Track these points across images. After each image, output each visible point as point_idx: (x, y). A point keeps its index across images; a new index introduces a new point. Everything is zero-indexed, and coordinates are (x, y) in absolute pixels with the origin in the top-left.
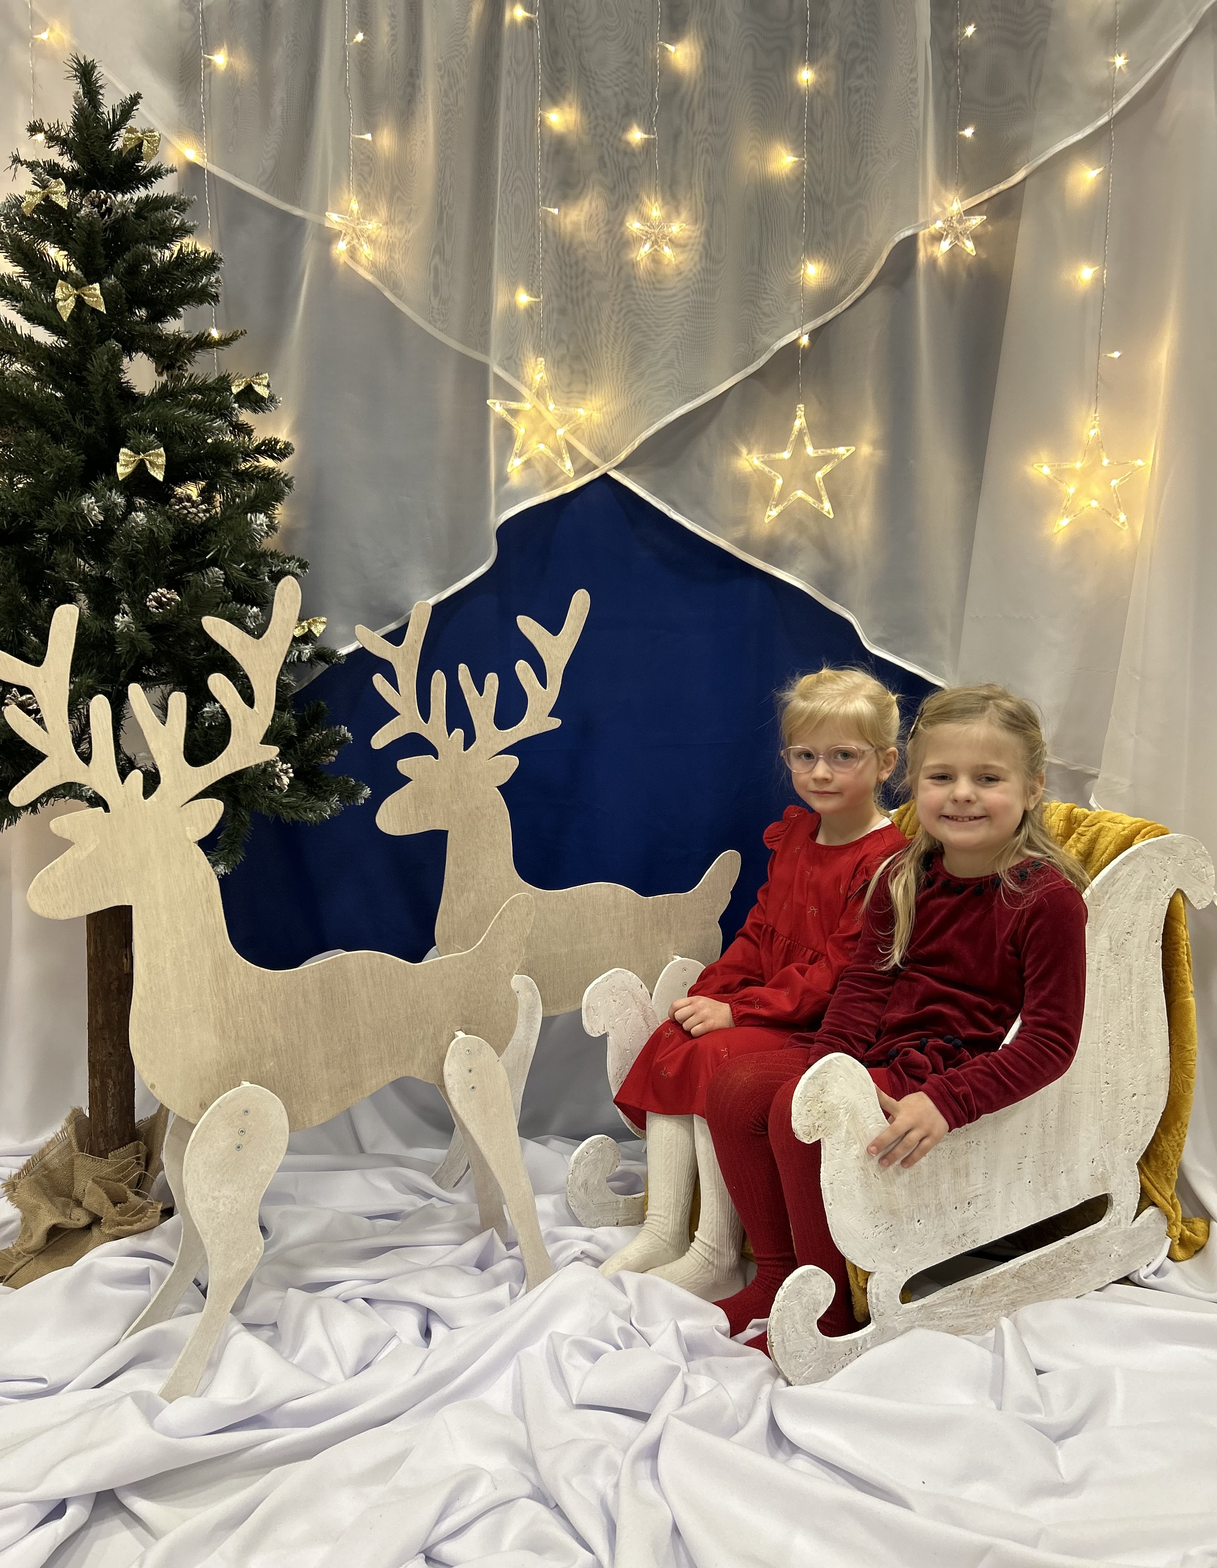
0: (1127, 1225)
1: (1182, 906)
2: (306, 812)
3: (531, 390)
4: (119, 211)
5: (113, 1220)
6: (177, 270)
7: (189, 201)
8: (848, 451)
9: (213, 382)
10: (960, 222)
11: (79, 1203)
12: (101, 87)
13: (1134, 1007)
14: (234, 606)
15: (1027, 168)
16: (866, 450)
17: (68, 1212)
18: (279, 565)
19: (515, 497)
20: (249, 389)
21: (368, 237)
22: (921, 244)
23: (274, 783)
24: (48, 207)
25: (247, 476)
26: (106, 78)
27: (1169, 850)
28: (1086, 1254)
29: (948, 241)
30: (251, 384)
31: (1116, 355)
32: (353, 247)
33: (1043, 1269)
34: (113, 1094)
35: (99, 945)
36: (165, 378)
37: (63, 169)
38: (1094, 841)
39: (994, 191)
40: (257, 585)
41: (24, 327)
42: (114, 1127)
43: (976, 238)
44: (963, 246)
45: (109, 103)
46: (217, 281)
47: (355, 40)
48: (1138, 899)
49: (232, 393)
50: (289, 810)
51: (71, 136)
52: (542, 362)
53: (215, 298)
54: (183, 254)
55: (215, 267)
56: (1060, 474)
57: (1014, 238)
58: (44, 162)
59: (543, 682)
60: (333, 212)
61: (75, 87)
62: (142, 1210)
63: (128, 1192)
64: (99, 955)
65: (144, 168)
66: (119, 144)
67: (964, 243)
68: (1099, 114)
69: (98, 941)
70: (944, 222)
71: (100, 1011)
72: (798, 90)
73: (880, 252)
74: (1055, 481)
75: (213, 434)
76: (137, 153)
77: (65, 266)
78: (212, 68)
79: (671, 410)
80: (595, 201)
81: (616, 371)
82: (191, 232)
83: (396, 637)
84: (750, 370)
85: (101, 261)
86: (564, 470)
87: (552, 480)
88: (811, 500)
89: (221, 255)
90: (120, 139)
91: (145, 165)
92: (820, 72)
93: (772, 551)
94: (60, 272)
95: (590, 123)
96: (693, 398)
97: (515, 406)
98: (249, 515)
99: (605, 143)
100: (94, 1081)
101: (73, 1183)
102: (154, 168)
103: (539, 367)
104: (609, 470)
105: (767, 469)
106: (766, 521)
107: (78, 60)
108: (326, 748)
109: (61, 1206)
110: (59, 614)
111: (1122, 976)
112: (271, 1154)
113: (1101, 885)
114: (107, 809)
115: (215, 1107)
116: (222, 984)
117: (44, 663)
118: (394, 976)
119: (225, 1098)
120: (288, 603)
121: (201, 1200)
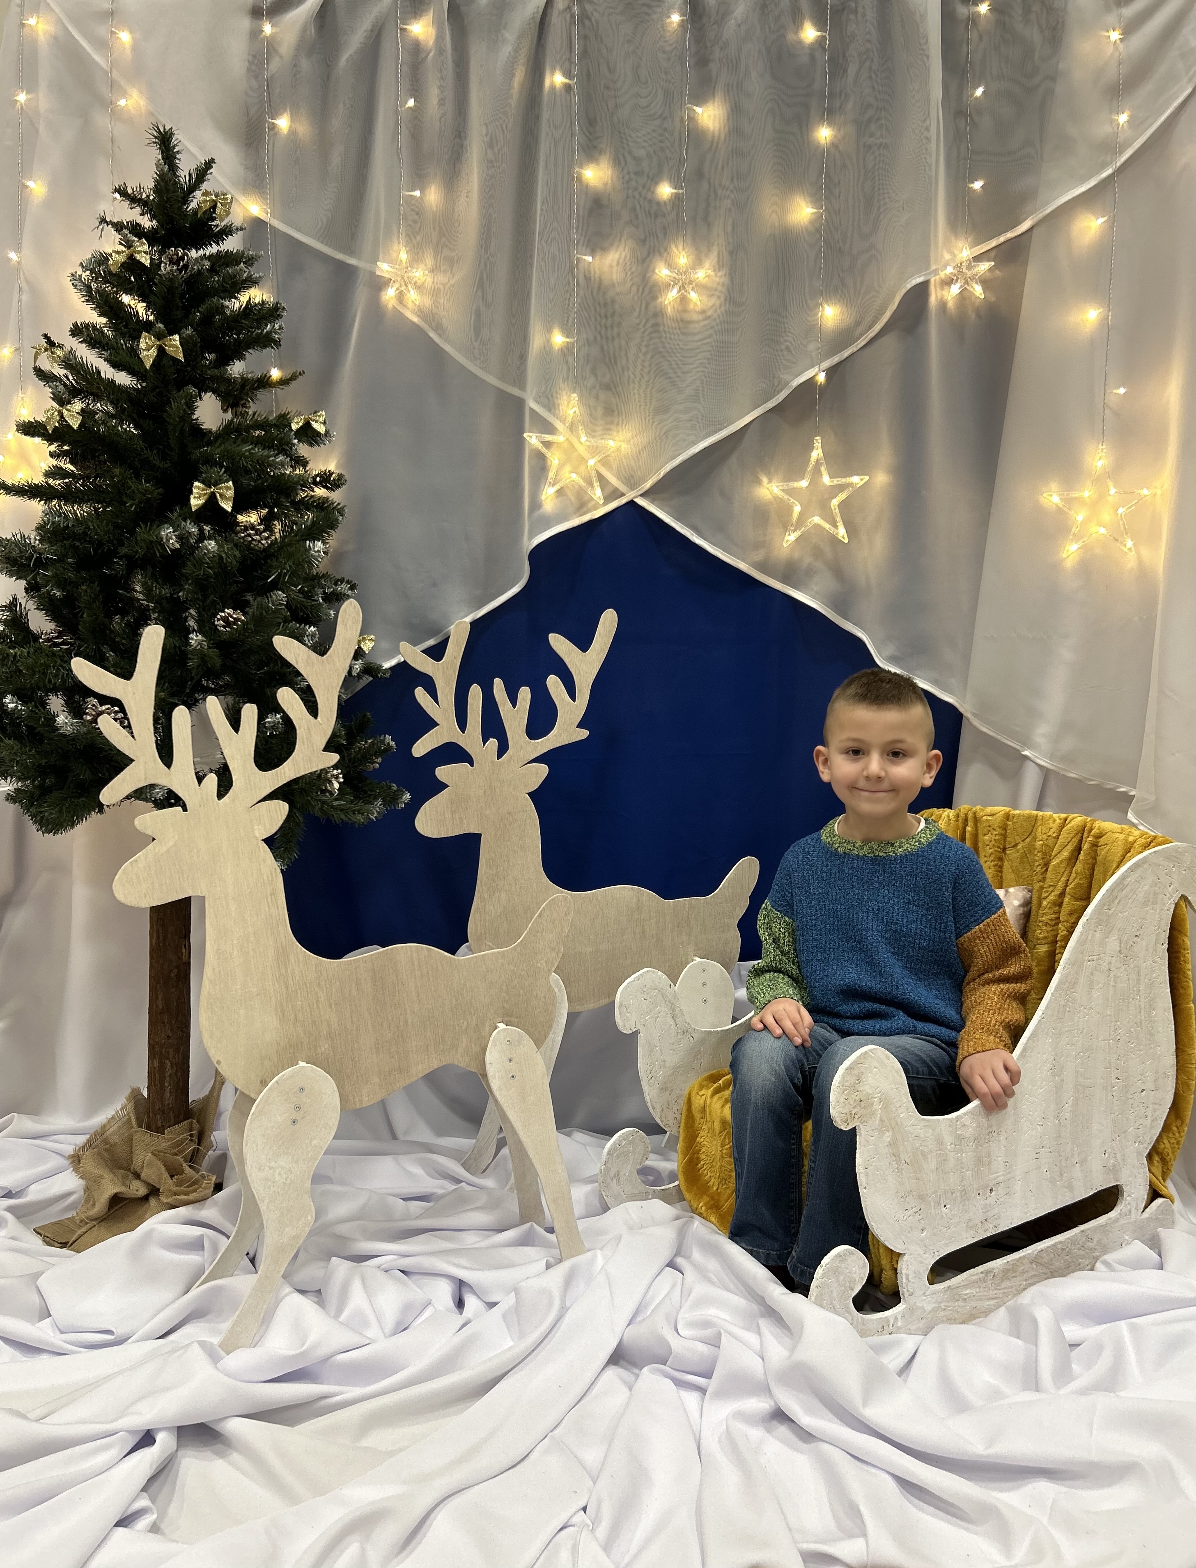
0: (1136, 1216)
1: (1187, 911)
2: (354, 814)
3: (564, 424)
4: (195, 267)
5: (170, 1190)
6: (244, 319)
7: (256, 256)
8: (862, 480)
9: (274, 419)
10: (969, 267)
11: (137, 1176)
12: (178, 152)
13: (1142, 1007)
14: (294, 625)
15: (1033, 218)
16: (882, 479)
17: (127, 1183)
18: (332, 587)
19: (549, 522)
20: (307, 425)
21: (415, 283)
22: (932, 288)
23: (326, 786)
24: (132, 264)
25: (303, 504)
26: (184, 145)
29: (958, 285)
30: (309, 422)
31: (1122, 391)
32: (401, 292)
34: (171, 1074)
35: (161, 935)
36: (229, 415)
37: (144, 228)
39: (1002, 239)
40: (313, 605)
41: (107, 371)
42: (171, 1106)
43: (985, 282)
44: (972, 290)
45: (186, 168)
46: (280, 328)
47: (407, 106)
48: (1145, 904)
49: (292, 430)
50: (339, 812)
51: (151, 198)
52: (575, 397)
53: (278, 343)
54: (251, 304)
55: (279, 315)
56: (1069, 501)
57: (1021, 281)
58: (127, 223)
59: (572, 695)
60: (384, 262)
61: (155, 154)
62: (196, 1182)
63: (184, 1165)
64: (161, 945)
65: (217, 226)
66: (193, 205)
67: (972, 287)
68: (1104, 166)
69: (161, 931)
70: (954, 268)
71: (160, 997)
72: (818, 146)
73: (894, 296)
74: (1064, 509)
75: (276, 468)
76: (210, 213)
77: (145, 317)
78: (276, 130)
79: (694, 443)
80: (627, 250)
81: (642, 407)
82: (258, 284)
83: (437, 652)
84: (770, 405)
85: (178, 313)
86: (595, 498)
87: (582, 505)
88: (827, 526)
89: (284, 305)
90: (195, 200)
91: (218, 224)
92: (839, 130)
93: (790, 574)
94: (141, 321)
95: (623, 178)
96: (716, 432)
97: (549, 438)
98: (308, 542)
99: (637, 197)
100: (153, 1062)
101: (131, 1157)
102: (226, 226)
103: (572, 402)
104: (636, 497)
105: (786, 497)
106: (785, 545)
107: (158, 129)
108: (372, 755)
109: (123, 1178)
110: (148, 634)
111: (1131, 977)
112: (323, 1130)
113: (1111, 890)
114: (185, 809)
115: (274, 1084)
116: (283, 971)
117: (134, 677)
118: (440, 968)
119: (284, 1075)
120: (350, 623)
121: (259, 1169)
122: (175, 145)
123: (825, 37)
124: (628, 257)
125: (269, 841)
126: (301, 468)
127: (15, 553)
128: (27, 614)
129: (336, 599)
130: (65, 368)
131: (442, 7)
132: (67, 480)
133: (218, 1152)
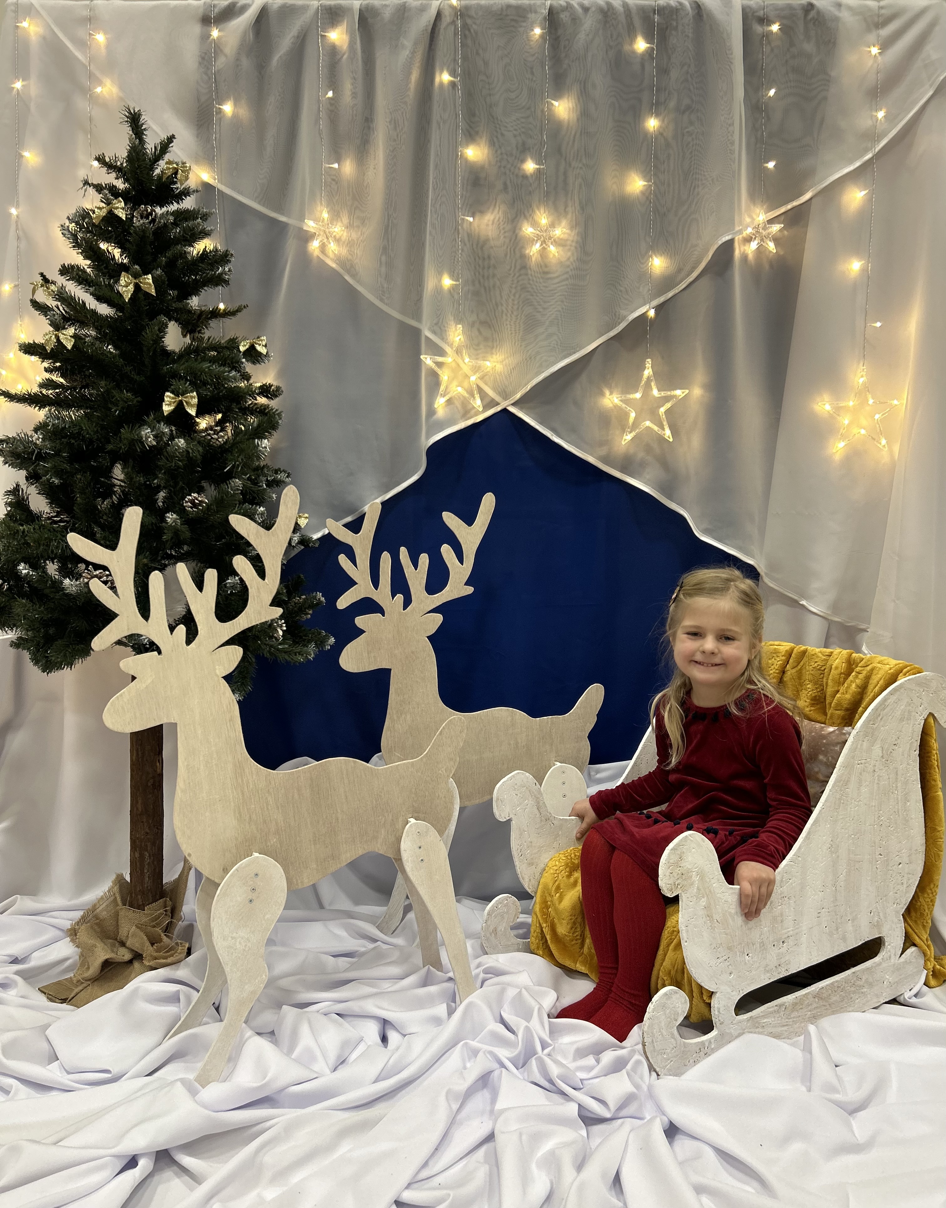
0: (895, 960)
1: (933, 725)
2: (295, 655)
3: (452, 348)
4: (161, 221)
5: (151, 956)
6: (202, 263)
7: (209, 213)
8: (683, 393)
9: (225, 343)
10: (765, 228)
11: (123, 944)
12: (145, 129)
13: (900, 799)
14: (246, 506)
15: (811, 191)
16: (697, 392)
17: (115, 950)
18: (273, 476)
19: (441, 425)
20: (252, 347)
21: (335, 237)
22: (736, 244)
23: (273, 634)
24: (111, 217)
25: (249, 410)
26: (150, 124)
27: (923, 684)
28: (867, 981)
29: (756, 242)
30: (253, 345)
31: (878, 324)
32: (324, 244)
33: (835, 991)
34: (148, 863)
35: (140, 753)
36: (188, 340)
37: (119, 189)
38: (868, 678)
39: (789, 206)
40: (259, 490)
41: (91, 303)
42: (149, 888)
43: (776, 240)
44: (766, 246)
45: (151, 143)
46: (230, 270)
47: (327, 96)
48: (902, 720)
49: (240, 352)
50: (283, 654)
51: (125, 165)
52: (460, 327)
53: (227, 282)
54: (206, 252)
55: (228, 260)
56: (838, 409)
57: (804, 240)
58: (106, 185)
59: (461, 560)
60: (309, 219)
61: (127, 131)
62: (171, 949)
63: (162, 935)
64: (140, 760)
65: (177, 188)
66: (157, 172)
67: (767, 244)
68: (866, 151)
69: (139, 750)
70: (753, 229)
71: (140, 801)
72: (647, 133)
73: (708, 251)
74: (835, 415)
75: (229, 381)
76: (173, 177)
77: (120, 260)
78: (222, 114)
79: (554, 363)
80: (500, 213)
81: (513, 335)
82: (210, 235)
83: (355, 526)
84: (612, 334)
85: (149, 257)
86: (475, 406)
87: (466, 413)
88: (656, 428)
89: (232, 252)
90: (159, 168)
91: (179, 187)
92: (663, 121)
93: (627, 465)
94: (117, 264)
95: (497, 157)
96: (570, 355)
97: (440, 359)
98: (256, 440)
99: (508, 172)
100: (134, 853)
101: (118, 929)
102: (185, 189)
103: (458, 331)
104: (508, 406)
105: (624, 405)
106: (623, 443)
107: (129, 110)
108: (305, 609)
109: (111, 946)
110: (129, 513)
111: (891, 776)
112: (274, 906)
113: (876, 709)
114: (160, 653)
115: (234, 871)
116: (240, 780)
117: (118, 548)
118: (364, 776)
119: (242, 864)
120: (290, 505)
121: (224, 939)
122: (143, 124)
123: (653, 49)
124: (502, 219)
125: (228, 678)
126: (246, 382)
127: (21, 448)
128: (28, 498)
129: (277, 484)
130: (57, 300)
131: (354, 18)
132: (58, 391)
133: (186, 923)
